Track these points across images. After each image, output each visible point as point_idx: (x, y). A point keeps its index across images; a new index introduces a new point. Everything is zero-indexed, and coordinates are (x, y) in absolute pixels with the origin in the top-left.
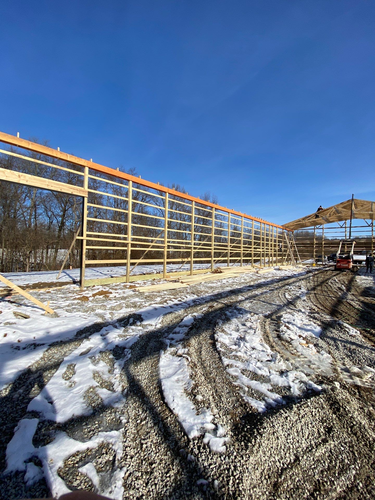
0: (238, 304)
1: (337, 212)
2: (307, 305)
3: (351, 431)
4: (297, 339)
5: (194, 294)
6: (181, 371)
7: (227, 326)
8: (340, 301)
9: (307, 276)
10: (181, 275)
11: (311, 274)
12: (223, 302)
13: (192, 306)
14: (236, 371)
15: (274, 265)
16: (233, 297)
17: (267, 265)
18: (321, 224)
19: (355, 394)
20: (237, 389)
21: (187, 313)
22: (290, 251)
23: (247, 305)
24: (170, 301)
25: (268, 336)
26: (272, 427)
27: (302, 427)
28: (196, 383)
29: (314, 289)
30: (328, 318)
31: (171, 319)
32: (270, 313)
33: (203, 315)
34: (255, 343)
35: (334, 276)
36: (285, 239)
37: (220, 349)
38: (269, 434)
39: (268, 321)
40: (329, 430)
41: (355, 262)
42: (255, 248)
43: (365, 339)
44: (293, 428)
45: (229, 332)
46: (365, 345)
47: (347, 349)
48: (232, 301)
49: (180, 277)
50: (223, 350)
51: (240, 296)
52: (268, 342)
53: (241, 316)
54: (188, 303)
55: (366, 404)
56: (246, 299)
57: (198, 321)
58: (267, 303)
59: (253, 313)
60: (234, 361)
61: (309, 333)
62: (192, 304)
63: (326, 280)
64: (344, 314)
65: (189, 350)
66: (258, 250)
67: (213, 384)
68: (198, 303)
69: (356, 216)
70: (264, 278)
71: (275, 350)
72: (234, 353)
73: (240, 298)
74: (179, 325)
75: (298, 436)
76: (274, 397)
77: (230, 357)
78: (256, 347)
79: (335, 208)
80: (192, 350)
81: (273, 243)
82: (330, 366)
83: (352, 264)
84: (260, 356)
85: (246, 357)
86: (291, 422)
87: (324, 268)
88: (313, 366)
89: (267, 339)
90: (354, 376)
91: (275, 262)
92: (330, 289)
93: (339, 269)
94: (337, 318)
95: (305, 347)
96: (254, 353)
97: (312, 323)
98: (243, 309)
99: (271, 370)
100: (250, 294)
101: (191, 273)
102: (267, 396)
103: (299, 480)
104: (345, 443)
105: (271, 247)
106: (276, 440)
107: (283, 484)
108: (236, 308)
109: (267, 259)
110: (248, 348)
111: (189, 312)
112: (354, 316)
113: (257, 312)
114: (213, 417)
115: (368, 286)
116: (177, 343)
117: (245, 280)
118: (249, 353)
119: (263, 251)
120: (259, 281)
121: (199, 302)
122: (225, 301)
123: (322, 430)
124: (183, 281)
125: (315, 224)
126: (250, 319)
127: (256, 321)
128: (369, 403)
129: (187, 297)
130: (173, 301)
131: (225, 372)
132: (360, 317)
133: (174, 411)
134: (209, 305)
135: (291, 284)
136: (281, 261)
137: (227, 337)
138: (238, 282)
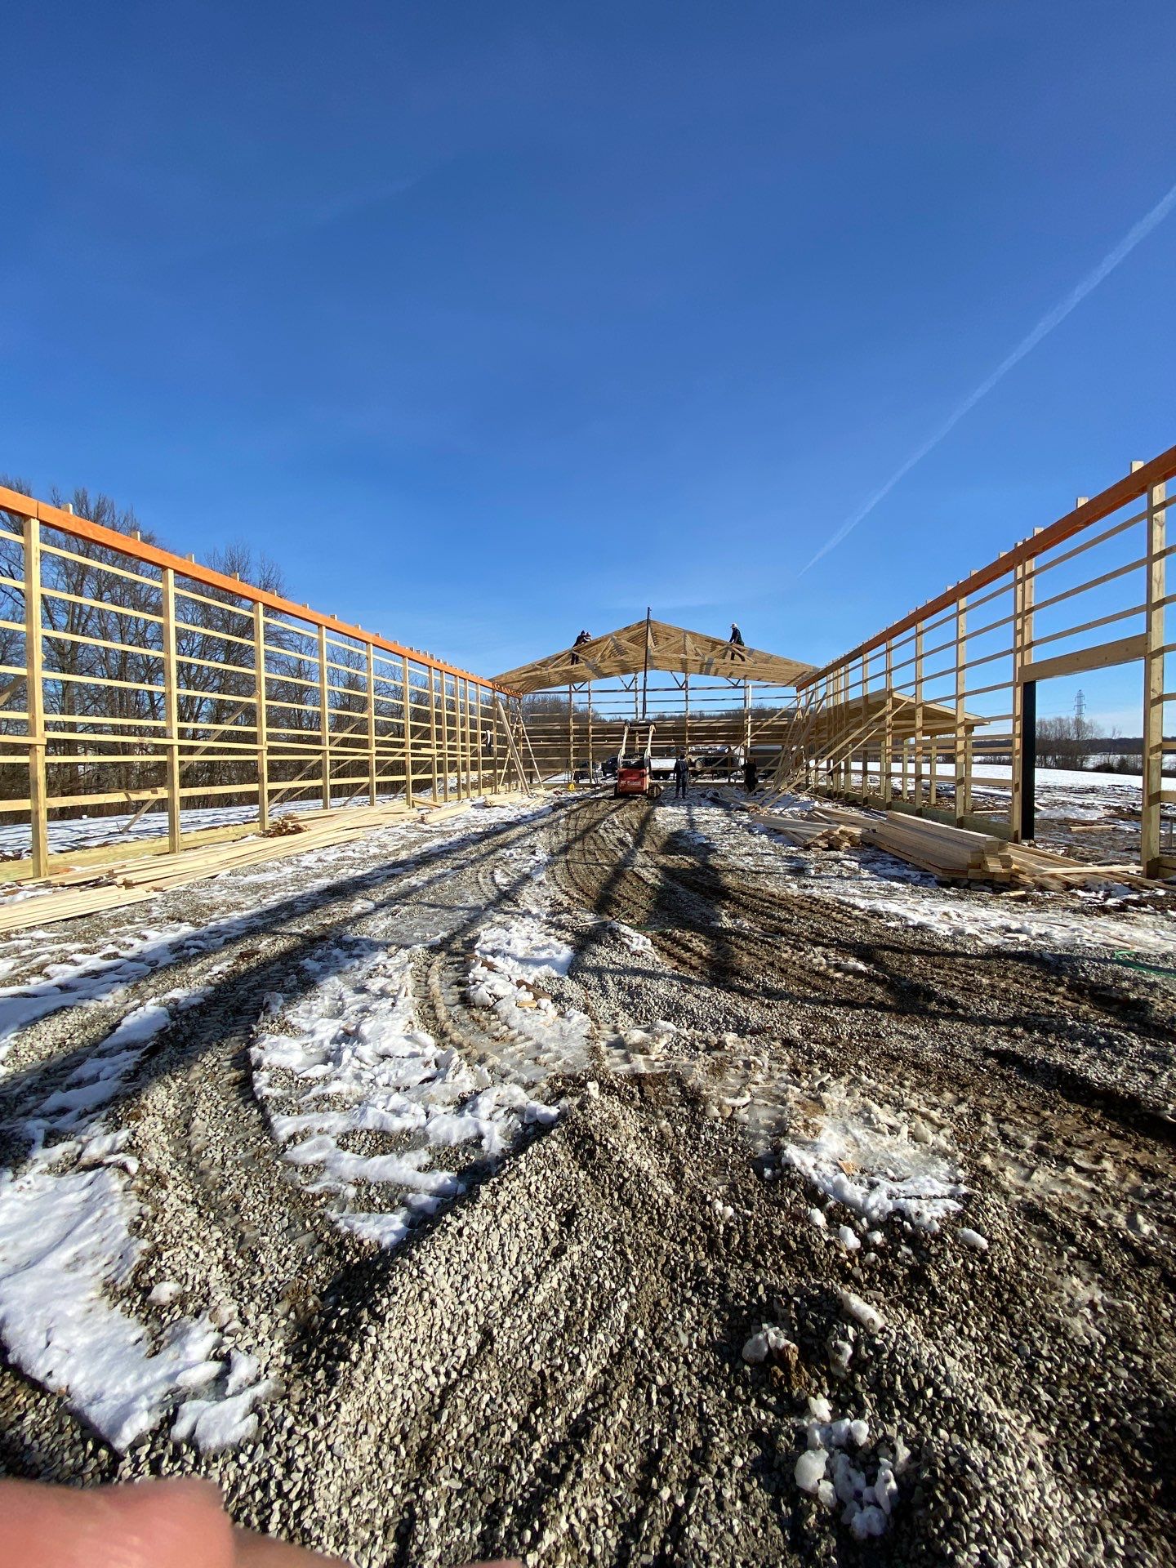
0: (349, 928)
1: (619, 650)
2: (546, 894)
3: (620, 1197)
4: (513, 993)
5: (180, 921)
6: (90, 1220)
7: (303, 1006)
8: (619, 872)
9: (553, 816)
10: (124, 858)
11: (562, 812)
12: (296, 930)
13: (167, 967)
14: (320, 1147)
15: (473, 793)
16: (335, 908)
17: (453, 796)
18: (585, 680)
19: (633, 1098)
20: (318, 1203)
21: (141, 997)
22: (514, 754)
23: (378, 926)
24: (64, 967)
25: (432, 1007)
26: (418, 1277)
27: (501, 1239)
28: (156, 1245)
29: (565, 850)
30: (589, 919)
31: (60, 1035)
32: (444, 934)
33: (211, 988)
34: (389, 1037)
35: (614, 811)
36: (500, 718)
37: (267, 1091)
38: (407, 1303)
39: (439, 960)
40: (569, 1218)
41: (656, 774)
42: (415, 746)
43: (661, 956)
44: (477, 1254)
45: (306, 1027)
46: (660, 970)
47: (623, 989)
48: (329, 922)
49: (121, 863)
50: (279, 1090)
51: (360, 901)
52: (431, 1023)
53: (357, 963)
54: (152, 958)
55: (655, 1114)
56: (379, 906)
57: (187, 1018)
58: (442, 907)
59: (394, 948)
60: (315, 1115)
61: (545, 969)
62: (170, 959)
63: (595, 824)
64: (624, 903)
65: (134, 1134)
66: (424, 751)
67: (230, 1222)
68: (193, 951)
69: (656, 663)
70: (442, 833)
71: (451, 1042)
72: (316, 1091)
73: (359, 905)
74: (100, 1047)
75: (491, 1269)
76: (433, 1185)
77: (303, 1108)
78: (391, 1050)
79: (613, 639)
80: (150, 1128)
81: (468, 730)
82: (584, 1042)
83: (648, 780)
84: (401, 1073)
85: (358, 1090)
86: (474, 1239)
87: (593, 793)
88: (544, 1058)
89: (431, 1015)
90: (634, 1052)
91: (475, 786)
92: (602, 846)
93: (623, 795)
94: (610, 915)
95: (529, 1010)
96: (384, 1072)
97: (552, 940)
98: (364, 940)
99: (431, 1108)
100: (393, 889)
101: (173, 844)
102: (413, 1190)
103: (491, 1397)
104: (606, 1238)
105: (463, 740)
106: (429, 1311)
107: (444, 1437)
108: (341, 943)
109: (452, 778)
110: (367, 1060)
111: (151, 990)
112: (644, 904)
113: (408, 942)
114: (217, 1335)
115: (676, 829)
116: (85, 1121)
117: (383, 846)
118: (367, 1076)
119: (441, 755)
120: (426, 846)
121: (195, 947)
122: (305, 926)
123: (553, 1225)
124: (129, 877)
125: (570, 679)
126: (385, 966)
127: (401, 969)
128: (660, 1112)
129: (145, 938)
130: (75, 963)
131: (278, 1163)
132: (657, 904)
133: (51, 1383)
134: (239, 949)
135: (512, 842)
136: (489, 783)
137: (296, 1044)
138: (357, 855)
